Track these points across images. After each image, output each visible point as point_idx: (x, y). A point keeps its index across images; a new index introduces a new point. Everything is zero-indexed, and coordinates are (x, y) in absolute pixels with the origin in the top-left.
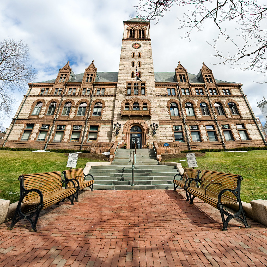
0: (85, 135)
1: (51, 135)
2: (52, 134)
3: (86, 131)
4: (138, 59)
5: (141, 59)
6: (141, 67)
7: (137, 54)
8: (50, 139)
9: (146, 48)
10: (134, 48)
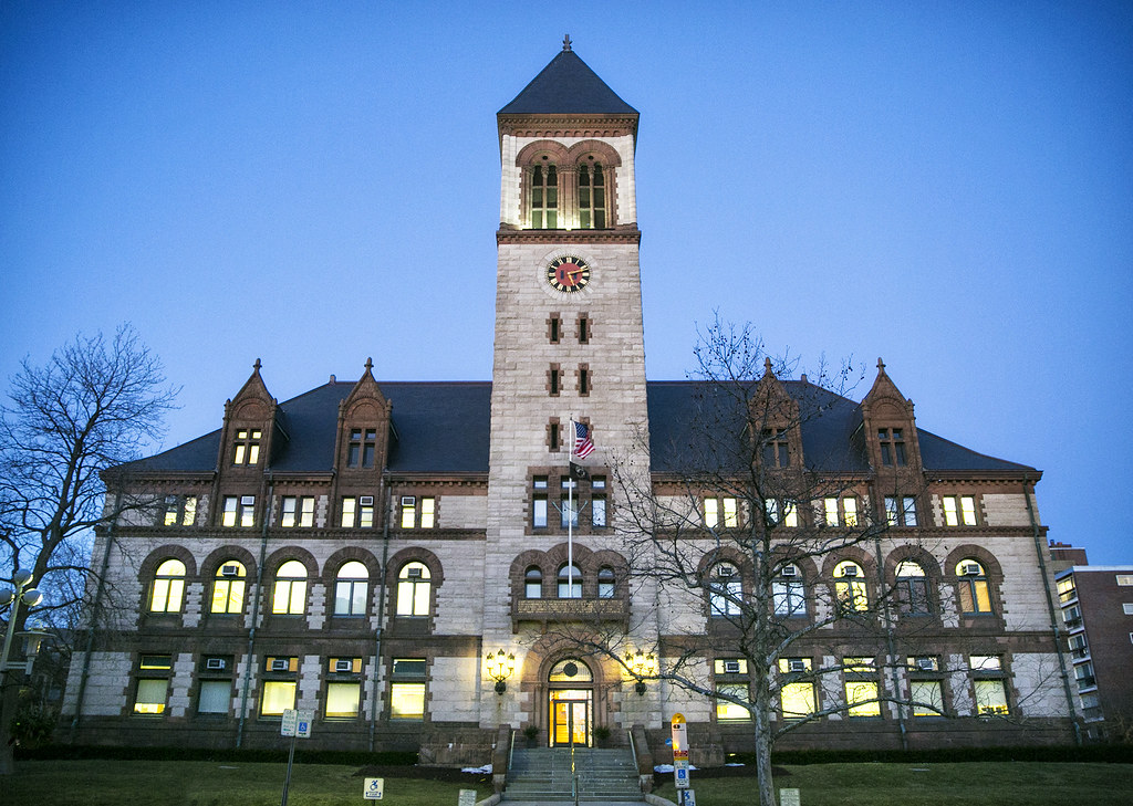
0: (379, 694)
1: (249, 695)
2: (250, 691)
3: (380, 678)
4: (578, 353)
5: (592, 353)
6: (593, 396)
7: (569, 327)
8: (248, 711)
9: (613, 288)
10: (556, 286)
